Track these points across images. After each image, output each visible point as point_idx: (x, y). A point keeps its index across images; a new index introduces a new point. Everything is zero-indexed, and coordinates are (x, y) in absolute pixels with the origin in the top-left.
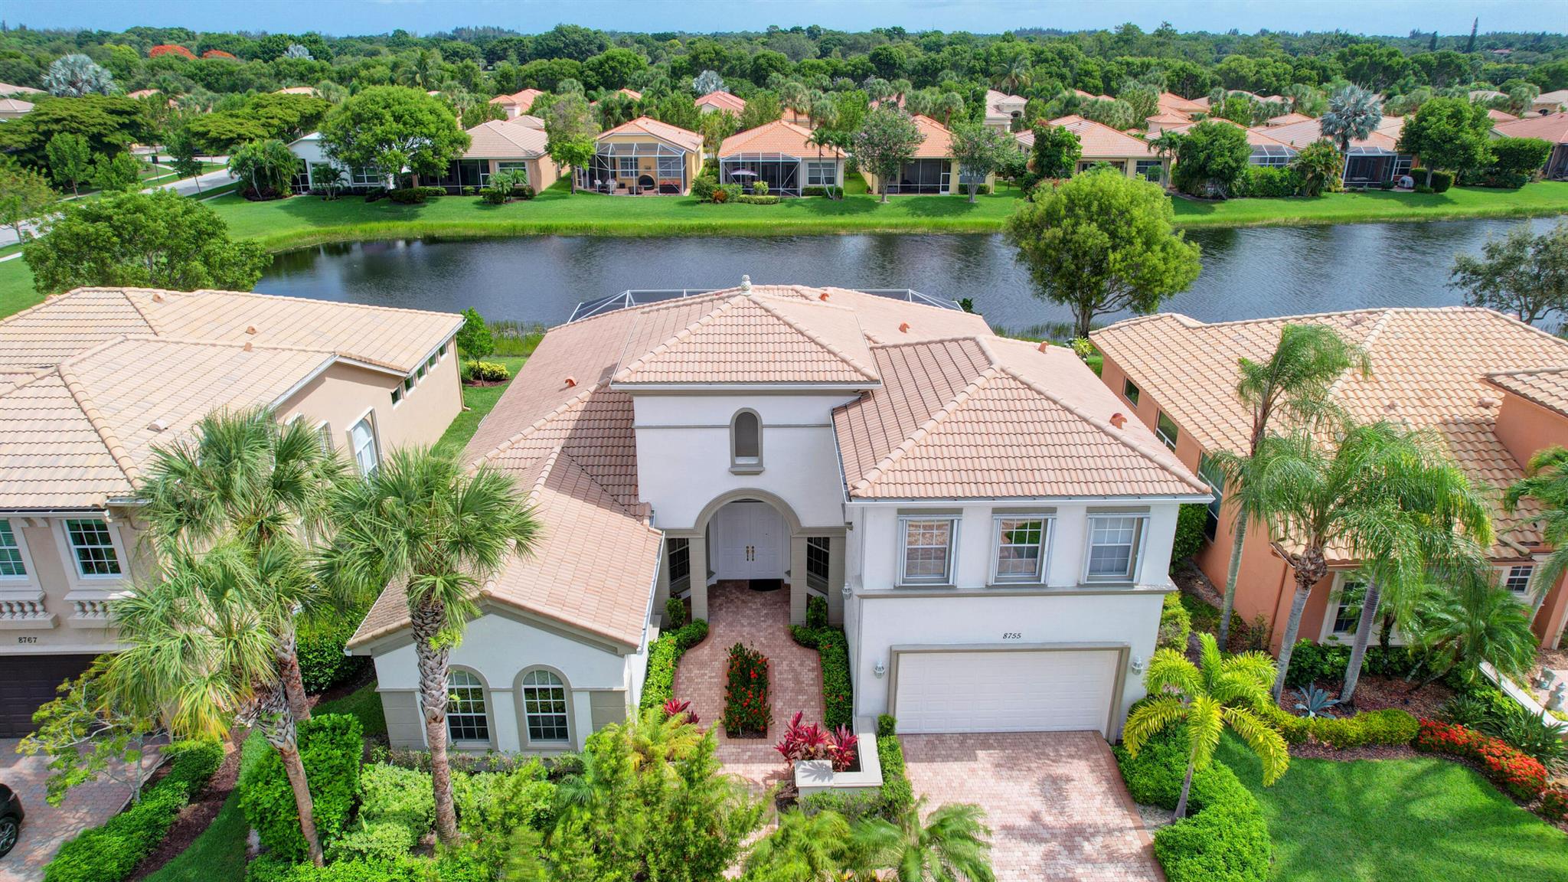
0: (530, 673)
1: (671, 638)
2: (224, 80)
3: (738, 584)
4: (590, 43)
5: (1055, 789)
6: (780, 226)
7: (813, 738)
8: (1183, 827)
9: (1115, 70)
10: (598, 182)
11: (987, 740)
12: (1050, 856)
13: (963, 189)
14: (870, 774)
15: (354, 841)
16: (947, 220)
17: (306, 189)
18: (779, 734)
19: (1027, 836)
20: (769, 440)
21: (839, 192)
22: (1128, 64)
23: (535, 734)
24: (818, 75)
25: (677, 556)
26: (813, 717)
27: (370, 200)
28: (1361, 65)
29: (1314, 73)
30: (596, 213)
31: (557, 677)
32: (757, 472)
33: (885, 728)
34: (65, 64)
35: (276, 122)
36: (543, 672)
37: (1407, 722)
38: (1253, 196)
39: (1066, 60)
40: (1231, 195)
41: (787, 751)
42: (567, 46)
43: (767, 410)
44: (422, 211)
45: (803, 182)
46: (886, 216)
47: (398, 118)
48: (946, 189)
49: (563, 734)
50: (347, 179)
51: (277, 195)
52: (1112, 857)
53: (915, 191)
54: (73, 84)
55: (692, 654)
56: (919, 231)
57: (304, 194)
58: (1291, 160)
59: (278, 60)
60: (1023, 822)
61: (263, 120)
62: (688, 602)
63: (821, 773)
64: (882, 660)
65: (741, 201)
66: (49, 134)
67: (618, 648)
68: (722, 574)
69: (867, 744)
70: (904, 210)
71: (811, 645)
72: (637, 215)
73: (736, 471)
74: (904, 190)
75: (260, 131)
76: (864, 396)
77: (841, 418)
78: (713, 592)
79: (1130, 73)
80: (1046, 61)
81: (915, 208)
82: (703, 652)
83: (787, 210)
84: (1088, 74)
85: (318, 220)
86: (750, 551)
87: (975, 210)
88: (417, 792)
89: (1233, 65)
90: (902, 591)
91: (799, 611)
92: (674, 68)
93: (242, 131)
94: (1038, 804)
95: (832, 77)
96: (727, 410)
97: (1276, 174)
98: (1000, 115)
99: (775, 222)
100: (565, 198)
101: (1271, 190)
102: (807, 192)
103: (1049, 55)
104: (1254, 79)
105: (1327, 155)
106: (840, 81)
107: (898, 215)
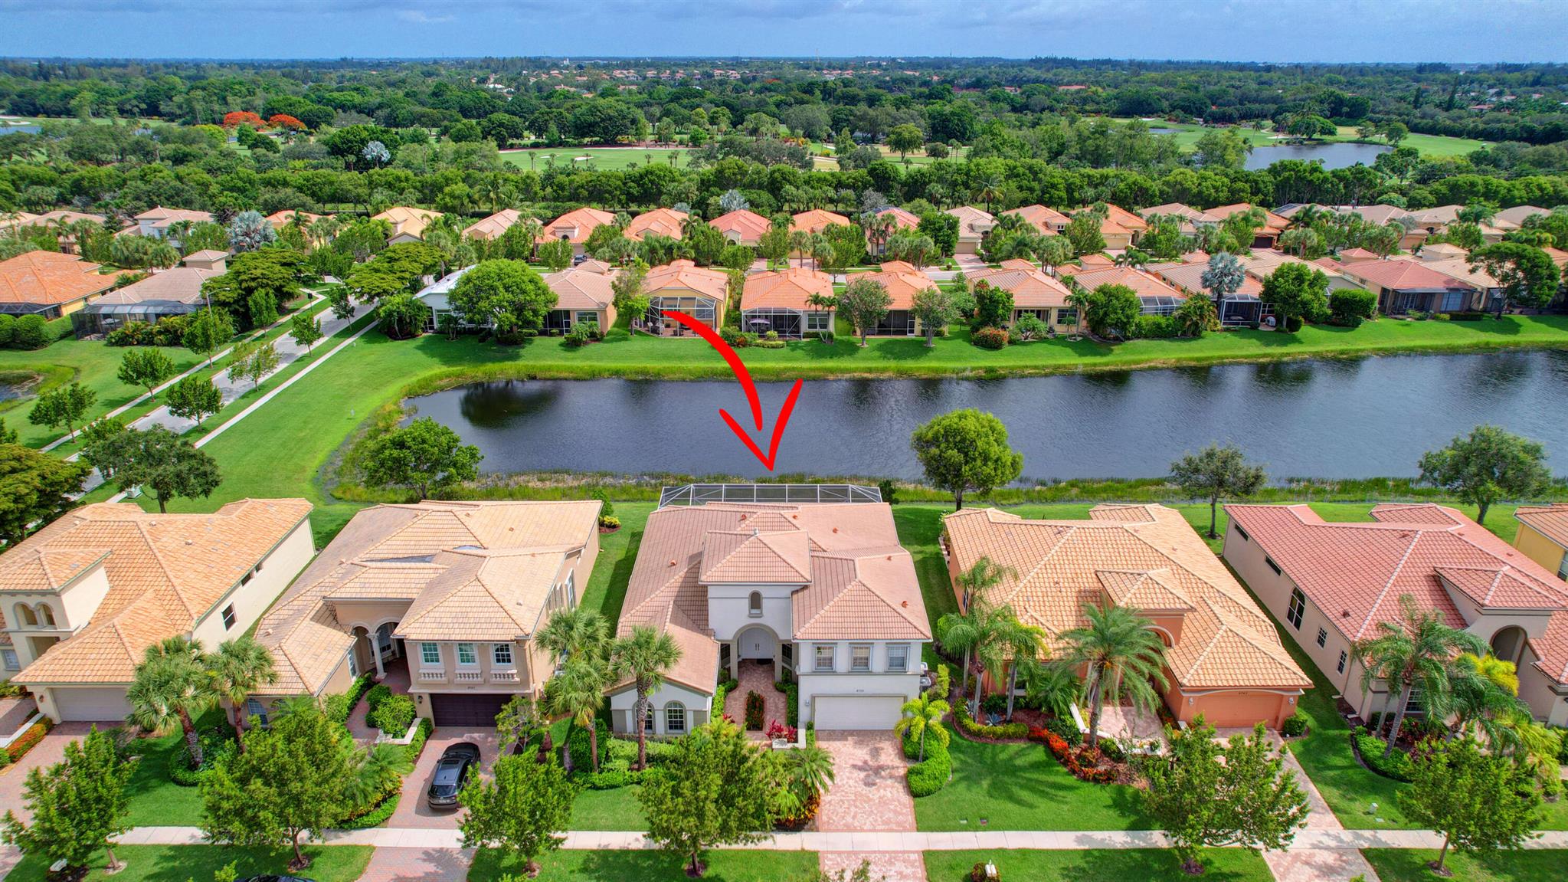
0: (670, 704)
1: (722, 688)
2: (327, 189)
3: (752, 661)
4: (624, 117)
5: (875, 752)
6: (786, 369)
7: (780, 730)
8: (917, 765)
9: (1078, 182)
10: (650, 324)
11: (851, 733)
12: (868, 776)
13: (923, 333)
14: (802, 743)
15: (609, 765)
16: (909, 364)
17: (432, 328)
18: (767, 728)
19: (860, 769)
20: (765, 603)
21: (831, 336)
22: (1089, 176)
23: (671, 728)
24: (825, 188)
25: (725, 650)
26: (781, 721)
27: (482, 340)
28: (1288, 179)
29: (1247, 186)
30: (651, 355)
31: (681, 705)
32: (760, 616)
33: (810, 727)
34: (242, 220)
35: (407, 275)
36: (675, 704)
37: (1022, 728)
38: (1146, 337)
39: (1035, 174)
40: (1129, 339)
41: (770, 735)
42: (603, 120)
43: (764, 592)
44: (522, 352)
45: (804, 328)
46: (864, 359)
47: (507, 288)
48: (912, 332)
49: (682, 728)
50: (464, 323)
51: (412, 336)
52: (891, 777)
53: (888, 333)
54: (247, 234)
55: (731, 695)
56: (885, 376)
57: (430, 334)
58: (1178, 309)
59: (371, 171)
60: (860, 764)
61: (399, 274)
62: (729, 669)
63: (782, 743)
64: (808, 700)
65: (757, 345)
66: (250, 291)
67: (705, 694)
68: (744, 656)
69: (802, 733)
70: (877, 354)
71: (783, 691)
72: (681, 358)
73: (751, 616)
74: (880, 333)
75: (398, 285)
76: (805, 587)
77: (795, 596)
78: (740, 663)
79: (1089, 184)
80: (1017, 175)
81: (887, 351)
82: (736, 694)
83: (792, 354)
84: (1054, 186)
85: (447, 360)
86: (757, 646)
87: (931, 354)
88: (630, 748)
89: (1179, 178)
90: (814, 673)
91: (778, 674)
92: (702, 181)
93: (385, 286)
94: (868, 758)
95: (836, 188)
96: (747, 592)
97: (1163, 321)
98: (973, 235)
99: (782, 365)
100: (626, 339)
101: (1158, 333)
102: (807, 335)
103: (1021, 170)
104: (1195, 190)
105: (1201, 308)
106: (844, 193)
107: (872, 359)
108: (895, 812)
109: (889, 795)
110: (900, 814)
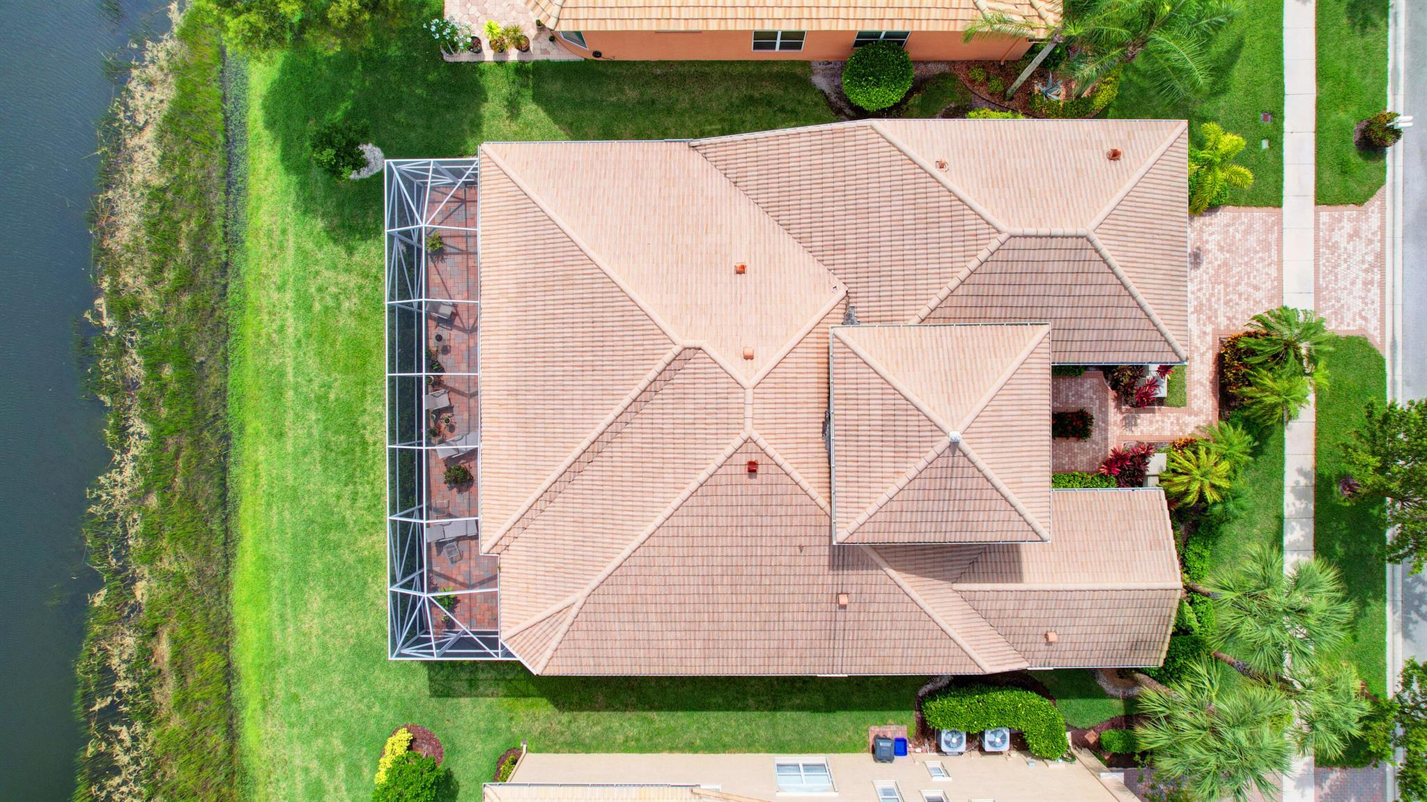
108: (1247, 232)
109: (1216, 237)
110: (1251, 226)
